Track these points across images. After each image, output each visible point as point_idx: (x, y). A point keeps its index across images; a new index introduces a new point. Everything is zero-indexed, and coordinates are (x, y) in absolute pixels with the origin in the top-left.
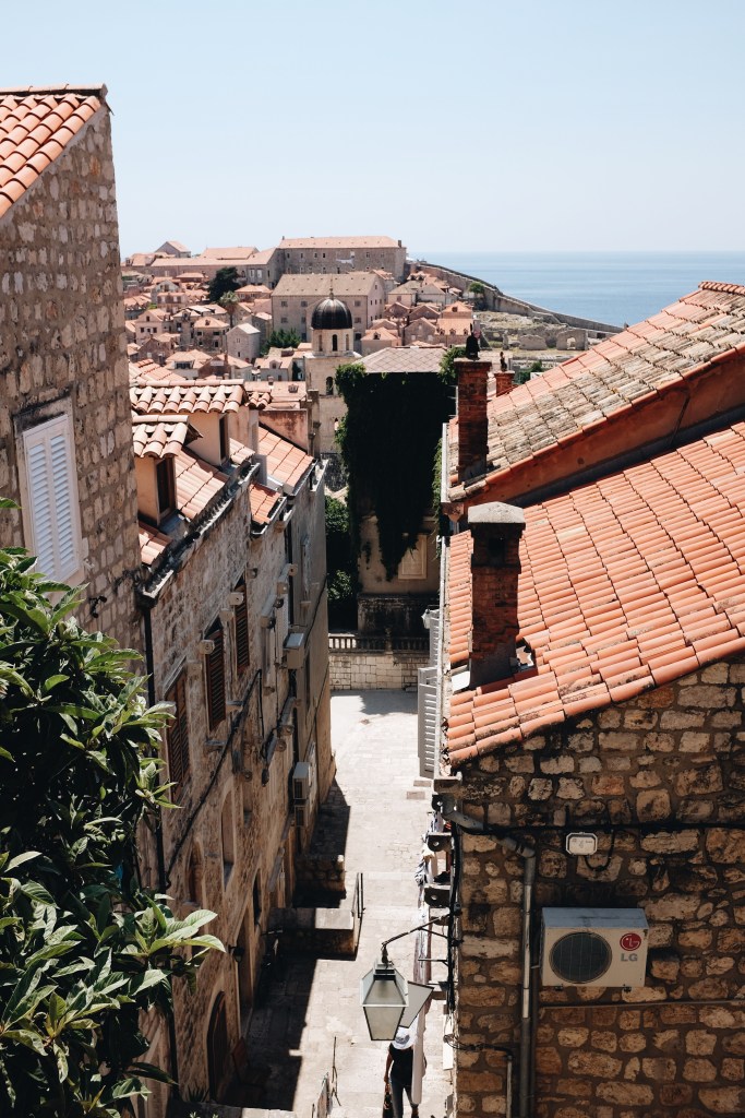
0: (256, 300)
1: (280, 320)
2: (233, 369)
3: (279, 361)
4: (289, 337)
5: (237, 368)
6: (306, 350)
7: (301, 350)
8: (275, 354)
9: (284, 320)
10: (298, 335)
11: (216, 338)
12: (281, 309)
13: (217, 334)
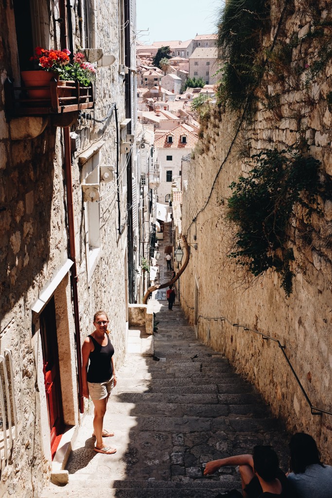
0: (180, 64)
1: (193, 73)
2: (164, 95)
3: (192, 94)
4: (199, 82)
5: (166, 95)
6: (209, 88)
7: (205, 88)
8: (189, 91)
9: (196, 74)
10: (204, 81)
11: (156, 82)
12: (194, 66)
13: (156, 79)
